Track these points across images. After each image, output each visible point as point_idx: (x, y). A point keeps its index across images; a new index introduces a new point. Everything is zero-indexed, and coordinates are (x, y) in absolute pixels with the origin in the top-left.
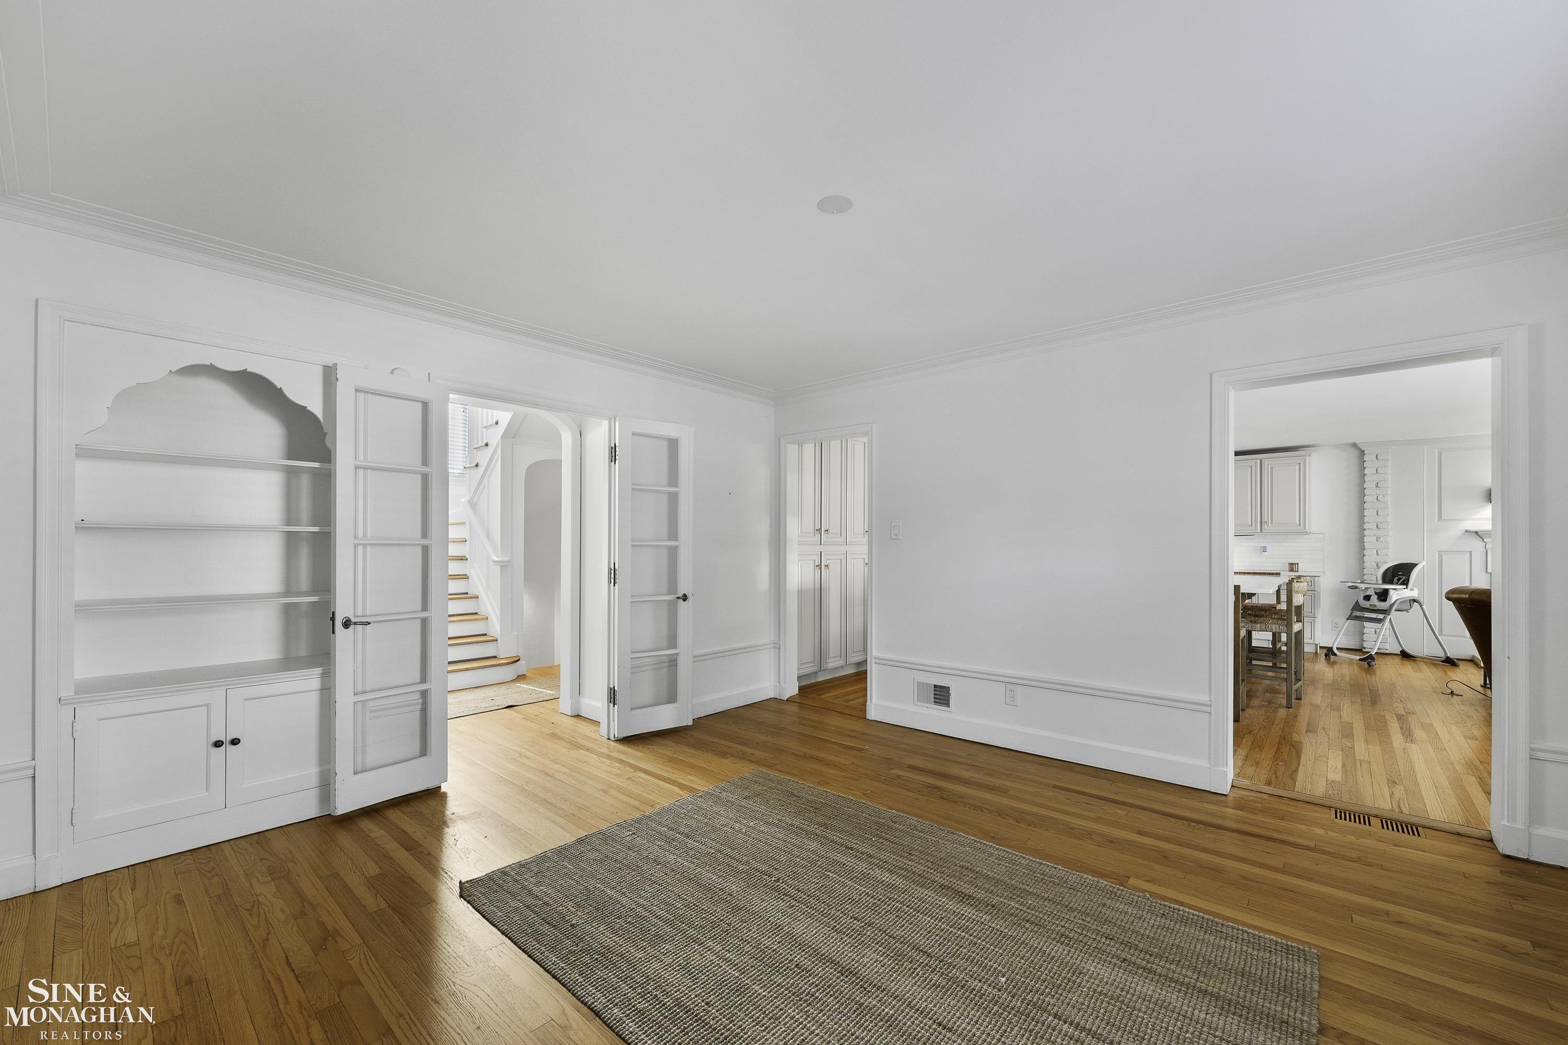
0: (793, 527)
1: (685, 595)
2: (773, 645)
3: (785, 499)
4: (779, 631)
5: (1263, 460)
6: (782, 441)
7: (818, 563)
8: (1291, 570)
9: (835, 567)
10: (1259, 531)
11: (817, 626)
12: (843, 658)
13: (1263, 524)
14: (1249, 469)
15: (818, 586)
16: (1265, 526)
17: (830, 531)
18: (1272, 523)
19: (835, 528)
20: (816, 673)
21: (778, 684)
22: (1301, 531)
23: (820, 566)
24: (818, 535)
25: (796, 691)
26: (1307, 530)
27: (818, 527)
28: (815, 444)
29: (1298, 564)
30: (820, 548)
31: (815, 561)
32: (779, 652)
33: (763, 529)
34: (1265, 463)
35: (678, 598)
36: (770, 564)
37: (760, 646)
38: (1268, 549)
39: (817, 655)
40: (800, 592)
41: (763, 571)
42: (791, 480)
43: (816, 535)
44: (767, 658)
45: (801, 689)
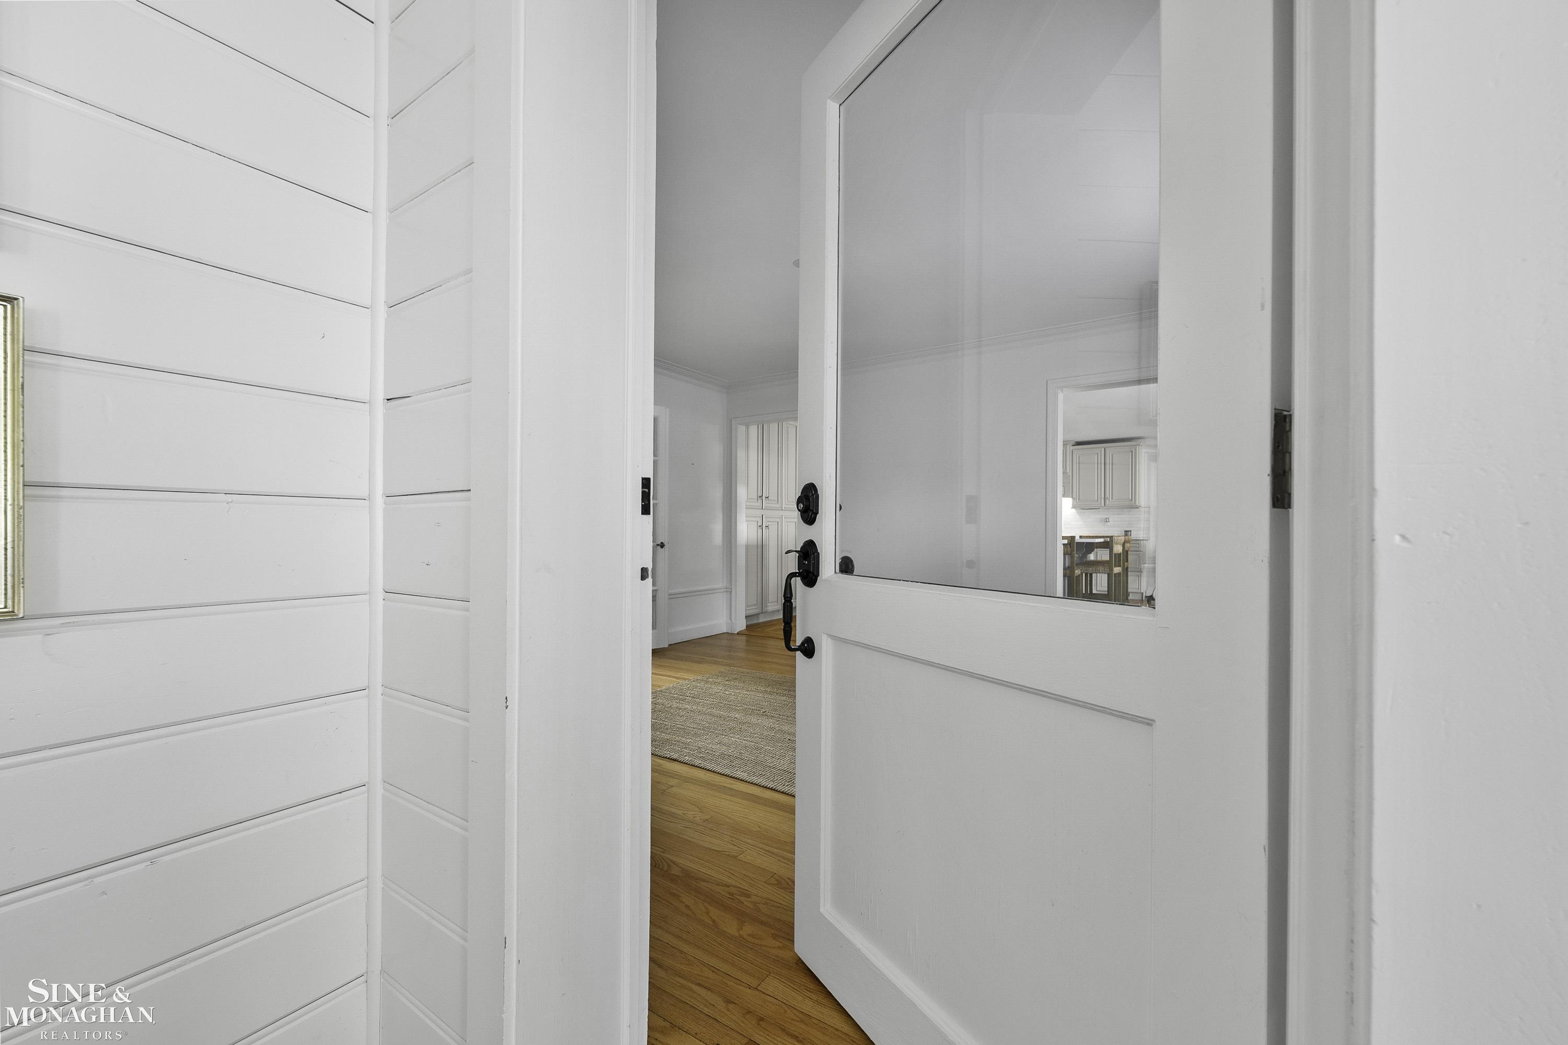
0: (742, 493)
1: (662, 543)
2: (725, 590)
3: (736, 470)
4: (731, 577)
5: (1106, 449)
6: (733, 422)
7: (760, 524)
8: (1126, 535)
9: (773, 527)
10: (1103, 505)
11: (760, 575)
12: (779, 602)
13: (1106, 499)
14: (1096, 456)
15: (760, 543)
16: (1107, 502)
17: (769, 498)
18: (1112, 498)
19: (773, 496)
20: (758, 614)
21: (730, 621)
22: (1132, 506)
23: (761, 526)
24: (760, 501)
25: (744, 627)
26: (1137, 504)
27: (760, 494)
28: (758, 426)
29: (1131, 531)
30: (760, 512)
31: (757, 522)
32: (731, 595)
33: (717, 494)
34: (1108, 451)
35: (658, 545)
36: (723, 524)
37: (715, 589)
38: (1110, 520)
39: (760, 597)
40: (747, 547)
41: (718, 528)
42: (741, 454)
43: (759, 501)
44: (719, 602)
45: (747, 626)
